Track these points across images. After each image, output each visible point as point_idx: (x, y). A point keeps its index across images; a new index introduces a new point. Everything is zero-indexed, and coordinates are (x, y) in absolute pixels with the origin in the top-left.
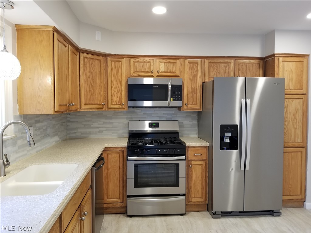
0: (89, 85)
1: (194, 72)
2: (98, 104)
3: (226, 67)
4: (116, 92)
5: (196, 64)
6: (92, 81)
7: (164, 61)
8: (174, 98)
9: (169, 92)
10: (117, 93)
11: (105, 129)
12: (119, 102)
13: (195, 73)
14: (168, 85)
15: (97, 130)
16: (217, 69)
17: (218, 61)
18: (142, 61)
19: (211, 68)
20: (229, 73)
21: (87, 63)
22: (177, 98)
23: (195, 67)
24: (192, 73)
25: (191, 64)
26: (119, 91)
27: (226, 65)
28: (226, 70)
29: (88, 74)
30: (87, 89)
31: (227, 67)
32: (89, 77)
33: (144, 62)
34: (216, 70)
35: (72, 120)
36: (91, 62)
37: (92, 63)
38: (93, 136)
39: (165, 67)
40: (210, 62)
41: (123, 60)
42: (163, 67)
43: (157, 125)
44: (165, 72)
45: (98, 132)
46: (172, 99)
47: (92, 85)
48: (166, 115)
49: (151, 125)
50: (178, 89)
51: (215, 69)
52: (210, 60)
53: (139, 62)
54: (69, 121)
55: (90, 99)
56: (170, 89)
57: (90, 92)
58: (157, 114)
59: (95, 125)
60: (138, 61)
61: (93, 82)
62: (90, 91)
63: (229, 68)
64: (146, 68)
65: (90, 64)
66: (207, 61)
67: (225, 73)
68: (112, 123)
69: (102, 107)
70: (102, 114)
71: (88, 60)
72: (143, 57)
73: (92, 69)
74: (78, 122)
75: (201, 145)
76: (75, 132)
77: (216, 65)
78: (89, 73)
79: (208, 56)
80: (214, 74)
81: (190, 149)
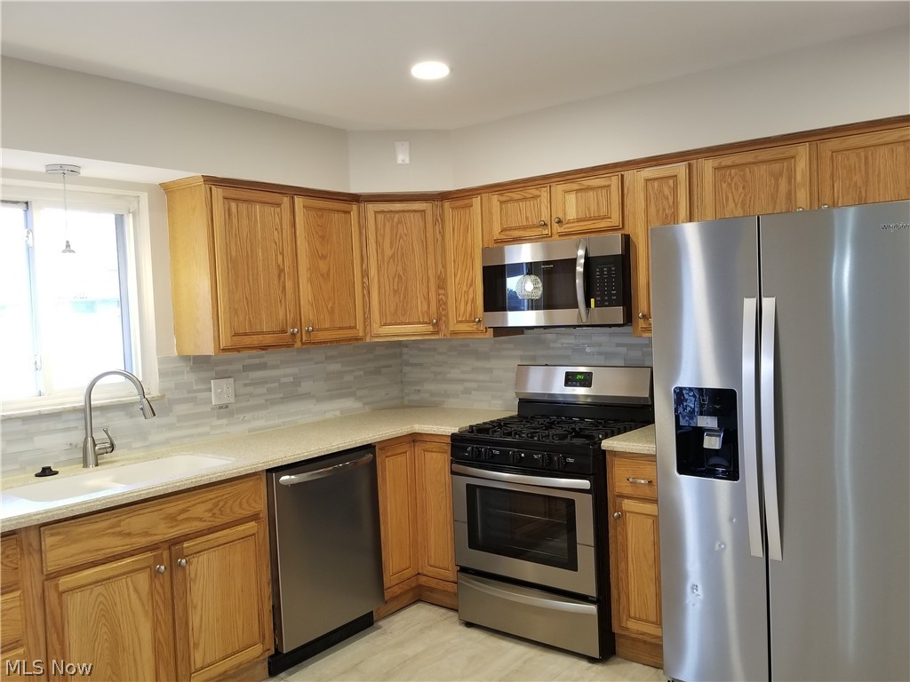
0: (391, 279)
1: (664, 210)
2: (420, 323)
3: (777, 177)
4: (465, 288)
5: (671, 182)
6: (400, 268)
7: (575, 186)
8: (598, 299)
9: (577, 281)
10: (467, 293)
11: (474, 385)
12: (471, 316)
13: (667, 211)
14: (573, 261)
15: (460, 387)
16: (744, 188)
18: (520, 197)
19: (724, 186)
20: (790, 196)
21: (385, 225)
22: (606, 298)
23: (666, 191)
24: (658, 211)
25: (656, 184)
26: (471, 285)
27: (776, 167)
28: (777, 185)
29: (388, 252)
30: (387, 288)
31: (781, 174)
32: (393, 256)
33: (525, 199)
34: (741, 189)
35: (412, 361)
36: (396, 220)
37: (400, 222)
38: (452, 403)
39: (577, 206)
40: (716, 165)
41: (476, 201)
42: (571, 206)
43: (586, 380)
44: (579, 220)
45: (463, 393)
46: (593, 300)
47: (400, 276)
49: (571, 379)
50: (609, 270)
51: (737, 189)
52: (719, 161)
53: (511, 200)
54: (408, 364)
55: (396, 311)
56: (580, 269)
57: (395, 295)
59: (454, 373)
60: (508, 199)
61: (404, 269)
62: (395, 292)
63: (791, 178)
64: (529, 215)
65: (392, 228)
66: (708, 166)
67: (774, 198)
68: (491, 370)
69: (430, 328)
71: (388, 216)
72: (522, 185)
73: (400, 238)
74: (422, 365)
76: (419, 391)
77: (742, 173)
78: (391, 248)
80: (736, 205)
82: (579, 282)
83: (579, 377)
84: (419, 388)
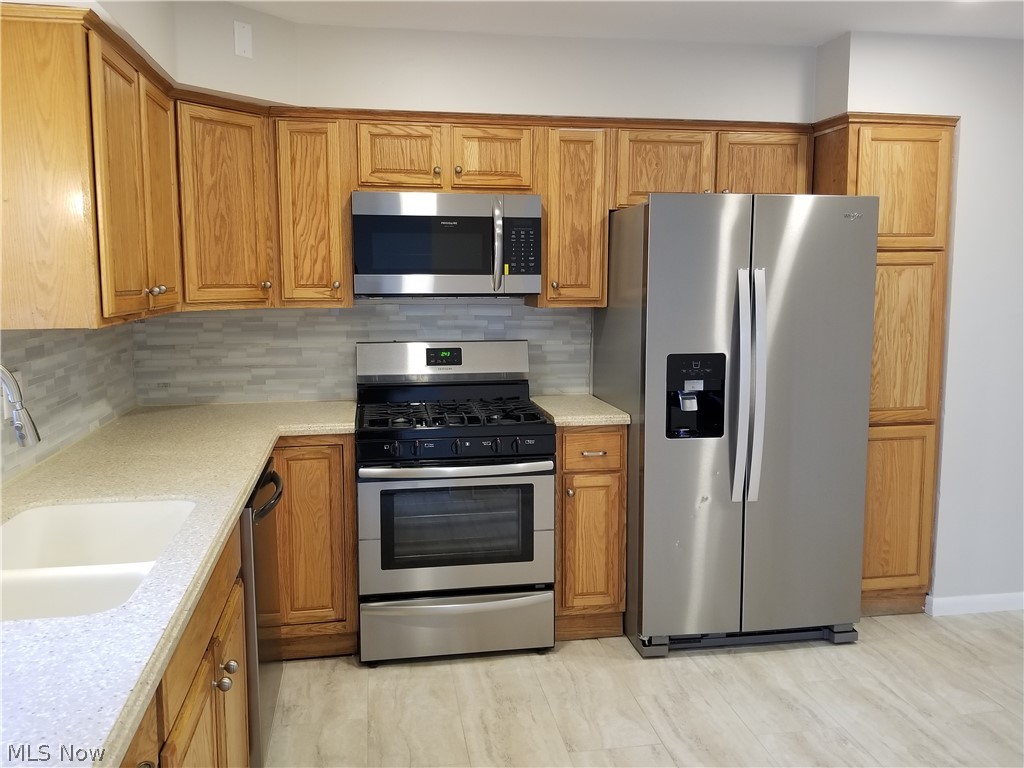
0: (212, 219)
1: (579, 175)
2: (247, 286)
3: (686, 158)
4: (312, 241)
5: (588, 147)
6: (222, 205)
7: (478, 133)
8: (513, 264)
9: (496, 244)
10: (315, 248)
11: (271, 372)
12: (321, 278)
13: (583, 177)
14: (491, 220)
15: (246, 376)
16: (657, 165)
17: (663, 135)
18: (402, 133)
19: (639, 160)
20: (697, 178)
21: (204, 139)
22: (523, 264)
23: (583, 156)
24: (573, 175)
25: (572, 146)
26: (322, 239)
27: (686, 149)
28: (686, 167)
29: (208, 180)
30: (207, 232)
31: (690, 156)
32: (214, 187)
33: (409, 136)
34: (654, 166)
35: (152, 341)
36: (218, 134)
37: (222, 138)
38: (230, 398)
39: (480, 157)
40: (633, 138)
41: (333, 129)
42: (472, 156)
43: (455, 357)
44: (481, 173)
45: (250, 383)
46: (507, 266)
47: (222, 217)
48: (484, 323)
49: (433, 357)
50: (527, 234)
51: (650, 164)
52: (637, 133)
53: (389, 135)
54: (142, 346)
55: (218, 267)
56: (498, 231)
57: (216, 244)
58: (456, 318)
59: (235, 357)
60: (386, 132)
61: (228, 208)
62: (218, 239)
63: (699, 160)
64: (414, 157)
65: (213, 143)
66: (625, 136)
67: (682, 178)
68: (299, 351)
69: (260, 294)
70: (261, 319)
71: (208, 126)
72: (405, 119)
73: (224, 161)
74: (173, 347)
75: (603, 423)
76: (166, 385)
77: (656, 150)
78: (212, 174)
79: (627, 119)
80: (649, 180)
81: (568, 437)
82: (498, 244)
83: (443, 354)
84: (166, 381)
